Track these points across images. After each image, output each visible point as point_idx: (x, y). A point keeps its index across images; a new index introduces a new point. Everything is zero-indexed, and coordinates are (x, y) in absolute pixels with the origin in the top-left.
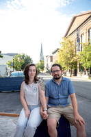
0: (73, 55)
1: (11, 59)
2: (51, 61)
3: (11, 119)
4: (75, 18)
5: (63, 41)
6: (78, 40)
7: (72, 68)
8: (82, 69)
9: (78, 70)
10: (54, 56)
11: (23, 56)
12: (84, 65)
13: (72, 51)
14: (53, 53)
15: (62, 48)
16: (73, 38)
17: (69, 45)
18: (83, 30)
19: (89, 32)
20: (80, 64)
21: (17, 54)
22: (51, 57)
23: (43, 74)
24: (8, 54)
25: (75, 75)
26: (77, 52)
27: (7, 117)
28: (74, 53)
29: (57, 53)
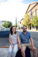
0: (29, 21)
1: (3, 23)
2: (20, 23)
3: (5, 49)
4: (30, 5)
5: (25, 15)
6: (32, 15)
7: (29, 26)
8: (33, 26)
9: (32, 27)
10: (21, 21)
11: (9, 22)
12: (34, 25)
13: (29, 19)
14: (21, 20)
15: (25, 18)
16: (29, 14)
17: (28, 17)
18: (33, 10)
19: (36, 11)
20: (32, 25)
21: (6, 21)
22: (20, 22)
23: (17, 29)
24: (2, 21)
25: (31, 29)
26: (31, 20)
27: (3, 48)
28: (30, 20)
29: (23, 20)
